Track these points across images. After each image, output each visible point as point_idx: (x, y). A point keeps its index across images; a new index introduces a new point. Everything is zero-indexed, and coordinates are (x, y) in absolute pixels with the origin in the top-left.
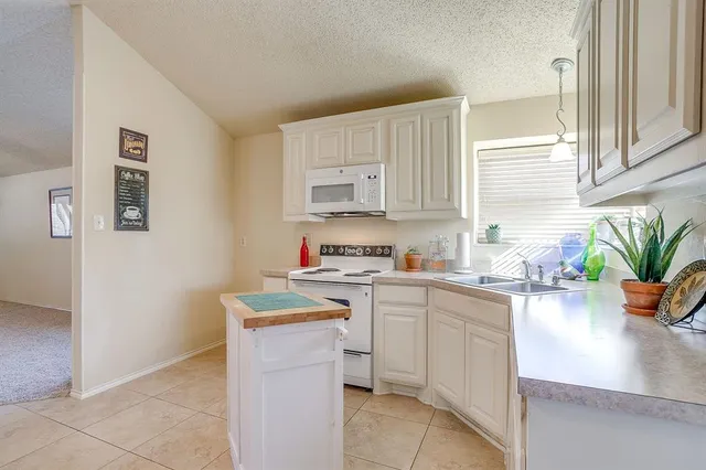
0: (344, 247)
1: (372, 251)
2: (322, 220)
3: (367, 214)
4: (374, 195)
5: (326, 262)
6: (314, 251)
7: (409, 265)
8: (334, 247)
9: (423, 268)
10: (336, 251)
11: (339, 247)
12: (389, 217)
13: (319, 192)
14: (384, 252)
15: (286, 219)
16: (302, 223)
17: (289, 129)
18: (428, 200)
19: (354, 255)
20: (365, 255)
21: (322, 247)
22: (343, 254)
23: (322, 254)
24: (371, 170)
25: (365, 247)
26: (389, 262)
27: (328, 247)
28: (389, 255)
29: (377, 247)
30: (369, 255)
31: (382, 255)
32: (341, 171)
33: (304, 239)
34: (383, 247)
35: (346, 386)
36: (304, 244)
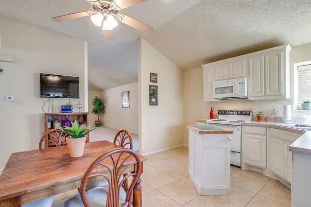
0: (229, 111)
1: (241, 113)
2: (219, 101)
3: (239, 98)
4: (242, 91)
5: (221, 117)
6: (215, 113)
7: (259, 118)
8: (224, 111)
9: (266, 120)
10: (225, 113)
11: (226, 111)
12: (248, 99)
14: (247, 113)
15: (204, 100)
16: (211, 102)
17: (206, 67)
18: (268, 91)
19: (233, 114)
20: (238, 114)
21: (219, 111)
22: (228, 114)
23: (219, 114)
24: (241, 80)
25: (238, 111)
26: (249, 117)
27: (221, 111)
28: (249, 115)
29: (243, 111)
30: (240, 114)
32: (227, 82)
33: (212, 108)
34: (246, 111)
35: (231, 165)
36: (212, 110)
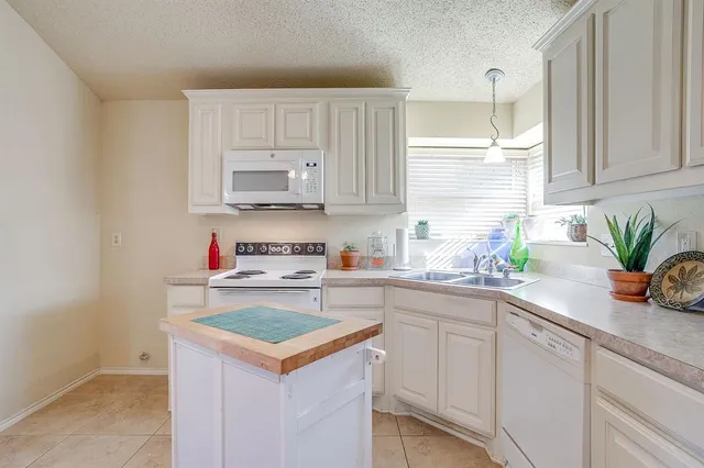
0: (267, 245)
1: (303, 249)
2: (236, 212)
3: (298, 207)
4: (314, 187)
5: (244, 263)
6: (226, 249)
7: (346, 262)
8: (254, 244)
9: (360, 267)
10: (259, 249)
11: (260, 245)
12: (328, 210)
13: (243, 179)
14: (317, 249)
15: (192, 210)
16: (209, 216)
17: (197, 98)
18: (372, 194)
19: (280, 253)
20: (293, 253)
21: (238, 245)
22: (266, 253)
23: (238, 253)
24: (311, 157)
25: (294, 245)
26: (323, 259)
27: (246, 245)
28: (323, 253)
29: (307, 245)
30: (299, 254)
31: (314, 253)
32: (273, 156)
33: (214, 235)
34: (315, 245)
36: (214, 242)
